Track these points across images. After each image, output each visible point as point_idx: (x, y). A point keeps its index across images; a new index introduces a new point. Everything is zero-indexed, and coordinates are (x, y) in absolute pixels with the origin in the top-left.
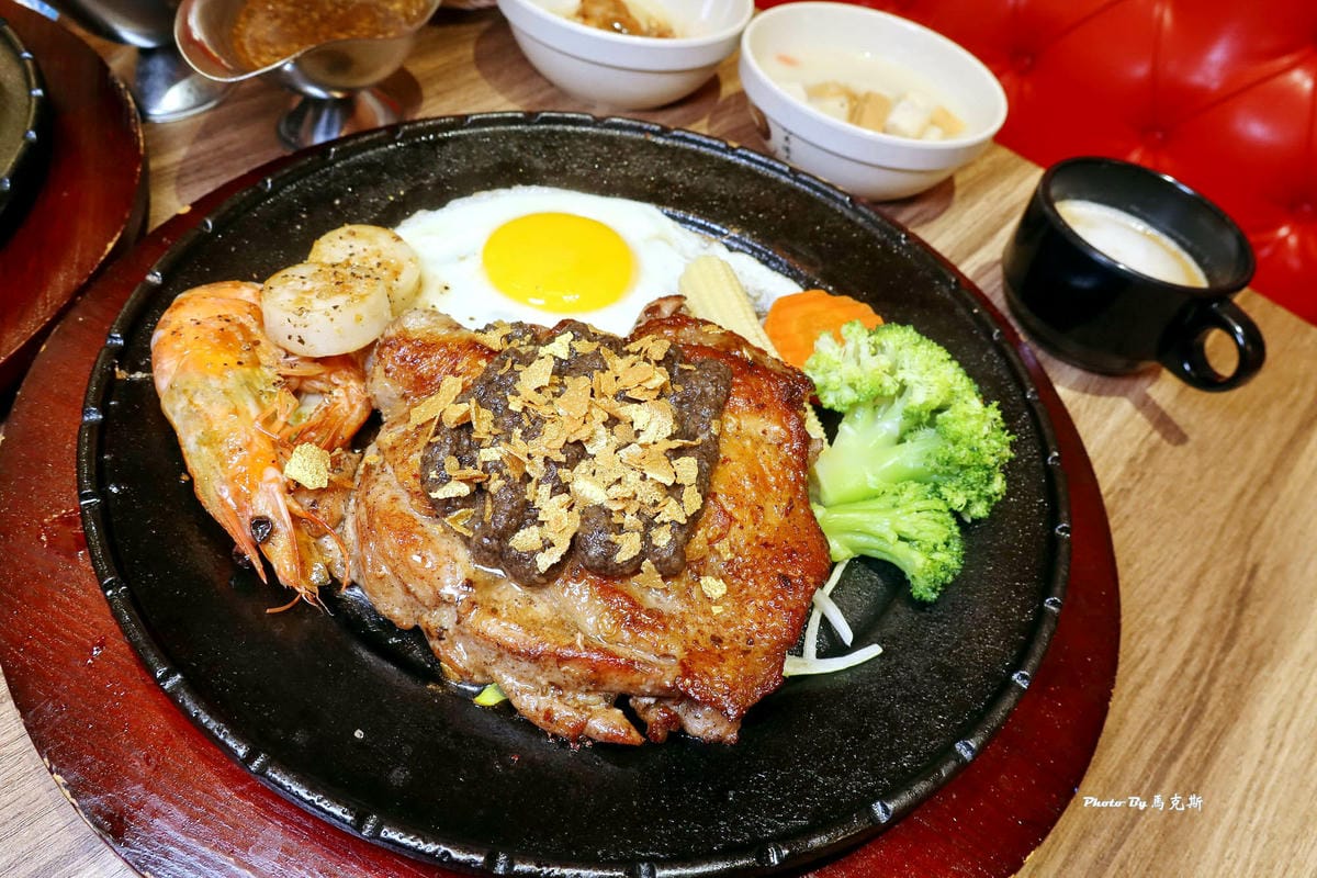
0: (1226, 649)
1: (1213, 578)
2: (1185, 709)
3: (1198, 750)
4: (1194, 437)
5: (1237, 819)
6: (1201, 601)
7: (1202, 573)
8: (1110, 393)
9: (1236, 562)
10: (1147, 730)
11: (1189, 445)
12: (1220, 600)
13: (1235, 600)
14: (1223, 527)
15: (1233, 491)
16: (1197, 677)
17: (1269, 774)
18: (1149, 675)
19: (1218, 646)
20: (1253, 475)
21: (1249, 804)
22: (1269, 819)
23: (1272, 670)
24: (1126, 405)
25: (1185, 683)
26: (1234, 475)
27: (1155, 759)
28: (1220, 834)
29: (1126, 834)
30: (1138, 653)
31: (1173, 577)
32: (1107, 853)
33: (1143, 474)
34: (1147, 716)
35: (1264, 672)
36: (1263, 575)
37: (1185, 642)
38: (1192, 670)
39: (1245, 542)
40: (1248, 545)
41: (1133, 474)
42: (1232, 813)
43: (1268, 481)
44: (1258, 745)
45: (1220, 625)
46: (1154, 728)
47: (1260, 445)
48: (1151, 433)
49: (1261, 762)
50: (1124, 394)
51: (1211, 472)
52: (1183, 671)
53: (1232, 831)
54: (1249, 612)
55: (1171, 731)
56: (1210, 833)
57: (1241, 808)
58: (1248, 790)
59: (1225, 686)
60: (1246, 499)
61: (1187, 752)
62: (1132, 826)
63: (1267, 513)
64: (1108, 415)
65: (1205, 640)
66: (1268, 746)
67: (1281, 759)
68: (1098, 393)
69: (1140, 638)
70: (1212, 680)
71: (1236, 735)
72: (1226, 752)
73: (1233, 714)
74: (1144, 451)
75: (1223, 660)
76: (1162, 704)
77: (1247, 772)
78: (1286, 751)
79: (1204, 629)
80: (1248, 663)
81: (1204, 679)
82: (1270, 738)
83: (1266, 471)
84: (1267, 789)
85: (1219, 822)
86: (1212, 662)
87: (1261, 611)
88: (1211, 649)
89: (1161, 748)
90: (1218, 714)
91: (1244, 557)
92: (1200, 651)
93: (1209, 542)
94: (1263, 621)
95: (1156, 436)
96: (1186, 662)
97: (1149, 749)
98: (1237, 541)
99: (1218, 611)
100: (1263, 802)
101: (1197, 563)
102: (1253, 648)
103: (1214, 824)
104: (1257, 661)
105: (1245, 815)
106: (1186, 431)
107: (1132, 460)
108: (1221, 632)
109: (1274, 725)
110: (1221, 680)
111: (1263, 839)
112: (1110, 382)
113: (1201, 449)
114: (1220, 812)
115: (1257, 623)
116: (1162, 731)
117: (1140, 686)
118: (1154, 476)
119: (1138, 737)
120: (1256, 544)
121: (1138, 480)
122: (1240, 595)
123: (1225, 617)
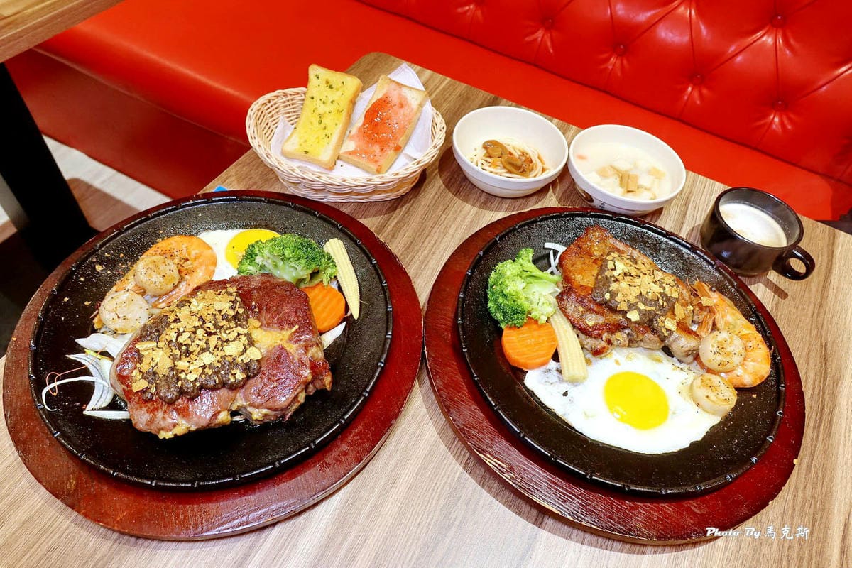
0: (825, 380)
1: (813, 353)
3: (826, 421)
4: (790, 294)
5: (845, 440)
7: (809, 352)
8: (754, 282)
9: (819, 344)
11: (789, 297)
12: (818, 362)
13: (823, 360)
14: (811, 330)
15: (810, 313)
16: (819, 393)
19: (822, 380)
20: (815, 304)
21: (847, 435)
23: (842, 383)
24: (761, 286)
26: (809, 306)
27: (814, 427)
28: (841, 446)
29: (813, 456)
31: (800, 357)
32: (810, 463)
33: (777, 316)
35: (839, 385)
36: (829, 347)
37: (811, 381)
38: (816, 392)
39: (819, 335)
40: (821, 335)
42: (843, 438)
43: (821, 305)
44: (844, 413)
45: (820, 371)
46: (810, 416)
47: (814, 289)
48: (774, 296)
49: (847, 419)
50: (759, 282)
51: (800, 307)
52: (814, 393)
53: (844, 445)
54: (829, 363)
55: (817, 416)
56: (838, 448)
57: (845, 436)
58: (846, 430)
59: (828, 394)
60: (815, 315)
61: (823, 422)
62: (814, 452)
63: (824, 319)
65: (817, 379)
66: (848, 412)
70: (824, 393)
71: (837, 411)
72: (835, 418)
73: (834, 403)
74: (774, 305)
75: (825, 385)
76: (811, 407)
77: (843, 423)
79: (816, 373)
80: (834, 383)
81: (821, 393)
82: (848, 409)
83: (819, 301)
86: (822, 386)
87: (832, 361)
88: (820, 382)
89: (815, 423)
90: (829, 405)
91: (821, 341)
92: (817, 383)
93: (808, 338)
94: (834, 365)
95: (776, 297)
96: (814, 389)
98: (817, 335)
99: (818, 366)
102: (834, 376)
103: (839, 444)
104: (836, 382)
105: (847, 439)
106: (786, 291)
108: (821, 374)
110: (827, 392)
113: (794, 299)
114: (839, 440)
115: (832, 365)
118: (781, 315)
120: (824, 333)
122: (824, 357)
123: (821, 367)
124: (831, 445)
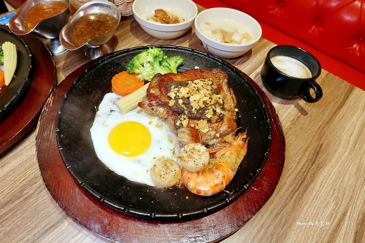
0: (312, 165)
1: (311, 148)
2: (301, 180)
3: (303, 189)
4: (309, 113)
5: (311, 204)
6: (307, 154)
7: (308, 147)
8: (289, 104)
9: (317, 144)
10: (291, 185)
11: (308, 115)
12: (312, 153)
13: (315, 153)
14: (315, 135)
15: (318, 126)
16: (305, 172)
17: (319, 194)
18: (292, 172)
19: (310, 164)
20: (324, 122)
21: (314, 201)
22: (318, 204)
23: (323, 169)
24: (292, 106)
25: (301, 174)
26: (319, 122)
27: (292, 191)
28: (306, 207)
29: (284, 208)
30: (290, 167)
31: (301, 149)
32: (279, 213)
33: (295, 124)
34: (291, 182)
35: (321, 170)
36: (323, 147)
37: (302, 164)
38: (303, 171)
40: (321, 139)
41: (293, 124)
43: (328, 123)
44: (318, 187)
46: (292, 184)
47: (327, 114)
48: (298, 113)
49: (318, 191)
50: (292, 104)
51: (313, 122)
52: (301, 171)
53: (309, 206)
54: (319, 156)
55: (296, 185)
56: (304, 207)
57: (312, 201)
58: (314, 197)
59: (311, 174)
60: (321, 128)
61: (300, 190)
63: (326, 131)
64: (288, 109)
65: (307, 164)
66: (320, 187)
67: (323, 190)
68: (286, 104)
69: (291, 164)
70: (308, 172)
71: (312, 185)
72: (310, 189)
73: (312, 180)
74: (296, 117)
75: (311, 168)
76: (295, 179)
77: (314, 193)
78: (324, 188)
79: (307, 160)
80: (317, 168)
82: (321, 185)
83: (327, 120)
84: (319, 197)
85: (306, 205)
86: (308, 168)
87: (322, 155)
88: (308, 165)
89: (294, 189)
90: (309, 180)
91: (319, 142)
92: (306, 166)
93: (311, 139)
94: (322, 158)
95: (300, 114)
96: (302, 169)
97: (290, 190)
98: (318, 139)
99: (310, 157)
100: (317, 200)
101: (307, 145)
102: (319, 164)
104: (319, 168)
105: (313, 203)
106: (307, 112)
107: (293, 120)
108: (311, 161)
109: (322, 182)
110: (310, 172)
111: (317, 208)
112: (289, 101)
113: (311, 116)
114: (307, 203)
115: (321, 158)
116: (294, 185)
117: (290, 175)
118: (298, 124)
119: (288, 187)
120: (322, 139)
121: (294, 125)
122: (317, 152)
123: (312, 157)
124: (300, 205)
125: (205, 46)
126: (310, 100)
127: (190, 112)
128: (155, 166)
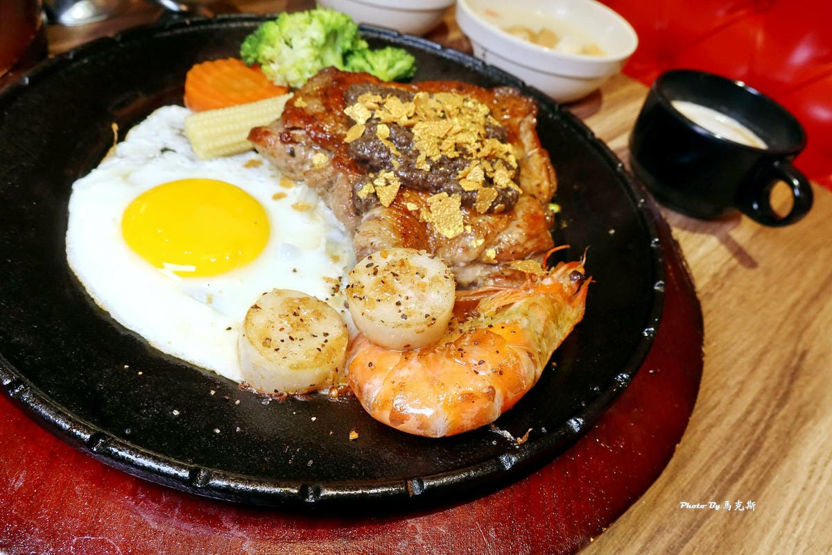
0: (780, 405)
1: (772, 358)
2: (746, 445)
3: (754, 476)
4: (762, 265)
5: (784, 529)
6: (762, 371)
7: (764, 353)
8: (703, 232)
9: (790, 348)
10: (715, 458)
11: (759, 269)
12: (777, 373)
13: (788, 374)
14: (782, 324)
15: (791, 299)
16: (757, 424)
17: (810, 498)
18: (719, 419)
19: (774, 403)
20: (805, 293)
21: (793, 519)
22: (808, 533)
23: (815, 424)
24: (713, 241)
25: (746, 427)
26: (792, 291)
27: (721, 478)
28: (769, 538)
29: (693, 532)
30: (711, 403)
31: (742, 354)
32: (677, 545)
33: (723, 285)
34: (716, 447)
35: (809, 424)
36: (810, 358)
37: (747, 398)
38: (753, 418)
39: (798, 334)
40: (800, 338)
41: (716, 284)
42: (778, 524)
43: (816, 297)
44: (802, 476)
45: (776, 389)
46: (720, 457)
47: (811, 274)
48: (730, 260)
49: (804, 489)
50: (713, 233)
51: (774, 288)
52: (745, 418)
53: (779, 537)
54: (799, 383)
55: (735, 459)
56: (761, 538)
57: (787, 521)
58: (793, 508)
59: (778, 432)
60: (799, 308)
61: (746, 476)
62: (698, 526)
63: (814, 318)
64: (699, 245)
65: (764, 399)
66: (810, 478)
67: (820, 488)
68: (694, 231)
69: (714, 392)
70: (768, 427)
71: (785, 467)
72: (776, 479)
73: (783, 452)
74: (725, 269)
75: (777, 413)
76: (728, 440)
77: (792, 494)
78: (824, 482)
79: (764, 390)
80: (797, 417)
81: (762, 426)
82: (812, 472)
83: (815, 290)
84: (808, 509)
85: (768, 530)
86: (769, 414)
87: (807, 383)
88: (768, 406)
89: (725, 472)
90: (772, 451)
91: (796, 345)
92: (760, 406)
93: (771, 333)
94: (809, 389)
95: (734, 261)
96: (748, 412)
97: (715, 471)
98: (791, 334)
99: (772, 383)
100: (805, 517)
101: (761, 346)
102: (801, 407)
103: (765, 531)
104: (804, 417)
105: (790, 527)
106: (757, 260)
107: (715, 275)
108: (776, 394)
109: (815, 463)
110: (775, 427)
111: (803, 546)
112: (703, 224)
113: (767, 272)
114: (770, 523)
115: (804, 391)
116: (727, 460)
117: (711, 426)
118: (731, 286)
119: (708, 462)
120: (806, 337)
121: (719, 289)
122: (792, 371)
123: (780, 384)
124: (747, 526)
125: (478, 53)
126: (769, 219)
127: (408, 166)
128: (256, 307)
